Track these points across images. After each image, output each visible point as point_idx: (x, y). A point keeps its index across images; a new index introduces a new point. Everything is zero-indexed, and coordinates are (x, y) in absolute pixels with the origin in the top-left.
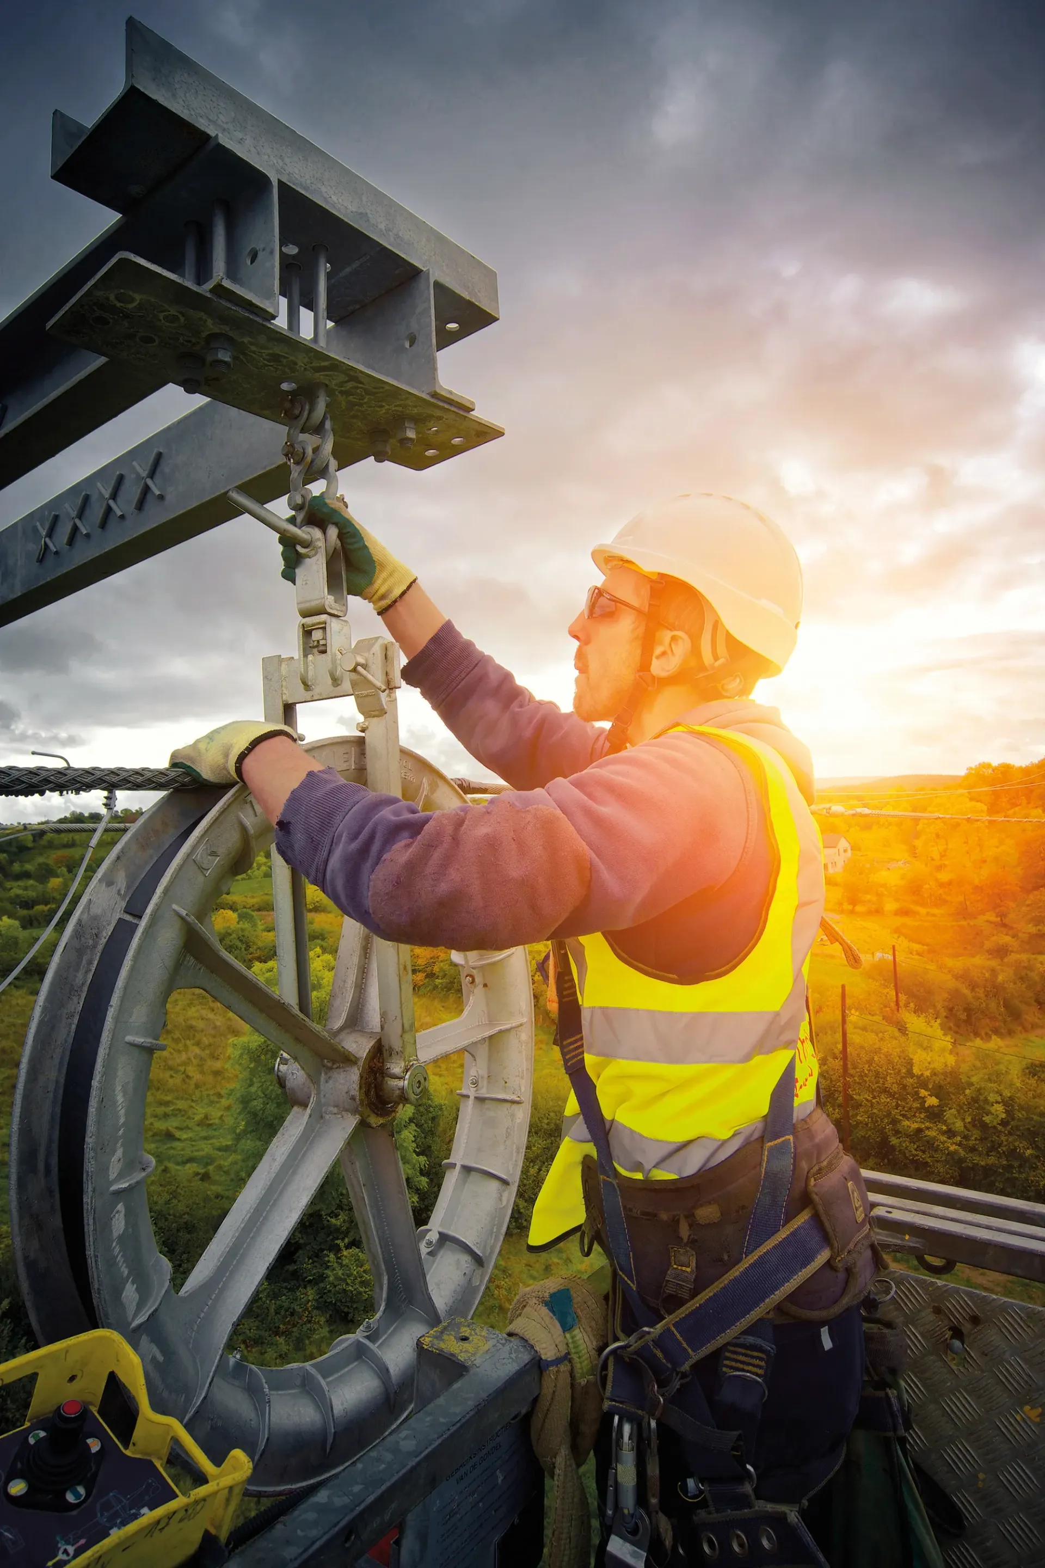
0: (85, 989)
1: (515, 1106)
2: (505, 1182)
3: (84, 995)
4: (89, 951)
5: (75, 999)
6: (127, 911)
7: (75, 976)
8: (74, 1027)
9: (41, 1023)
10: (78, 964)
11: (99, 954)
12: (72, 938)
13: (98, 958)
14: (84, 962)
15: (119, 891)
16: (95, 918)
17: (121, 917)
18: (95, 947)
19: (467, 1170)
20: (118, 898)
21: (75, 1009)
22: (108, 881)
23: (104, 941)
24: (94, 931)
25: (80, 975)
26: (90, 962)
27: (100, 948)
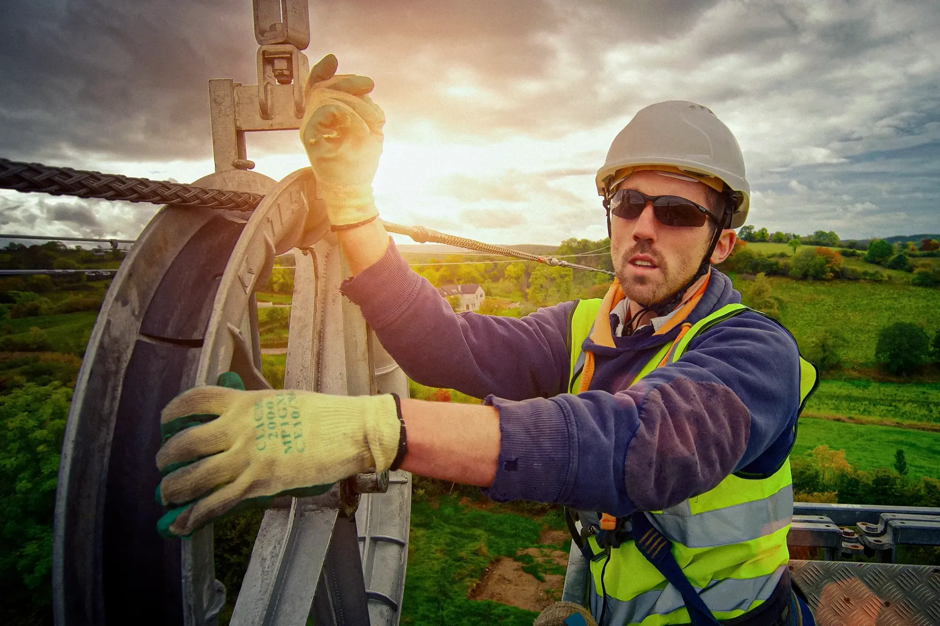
0: (114, 418)
1: (403, 486)
2: (401, 545)
3: (113, 425)
4: (112, 378)
5: (105, 430)
6: (143, 333)
7: (103, 405)
8: (106, 460)
9: (75, 461)
10: (105, 394)
11: (121, 379)
12: (96, 363)
13: (121, 383)
14: (110, 389)
15: (133, 312)
16: (115, 341)
17: (139, 338)
18: (117, 372)
19: (375, 540)
20: (133, 318)
21: (106, 441)
22: (123, 299)
23: (125, 365)
24: (116, 355)
25: (107, 403)
26: (115, 389)
27: (123, 372)
